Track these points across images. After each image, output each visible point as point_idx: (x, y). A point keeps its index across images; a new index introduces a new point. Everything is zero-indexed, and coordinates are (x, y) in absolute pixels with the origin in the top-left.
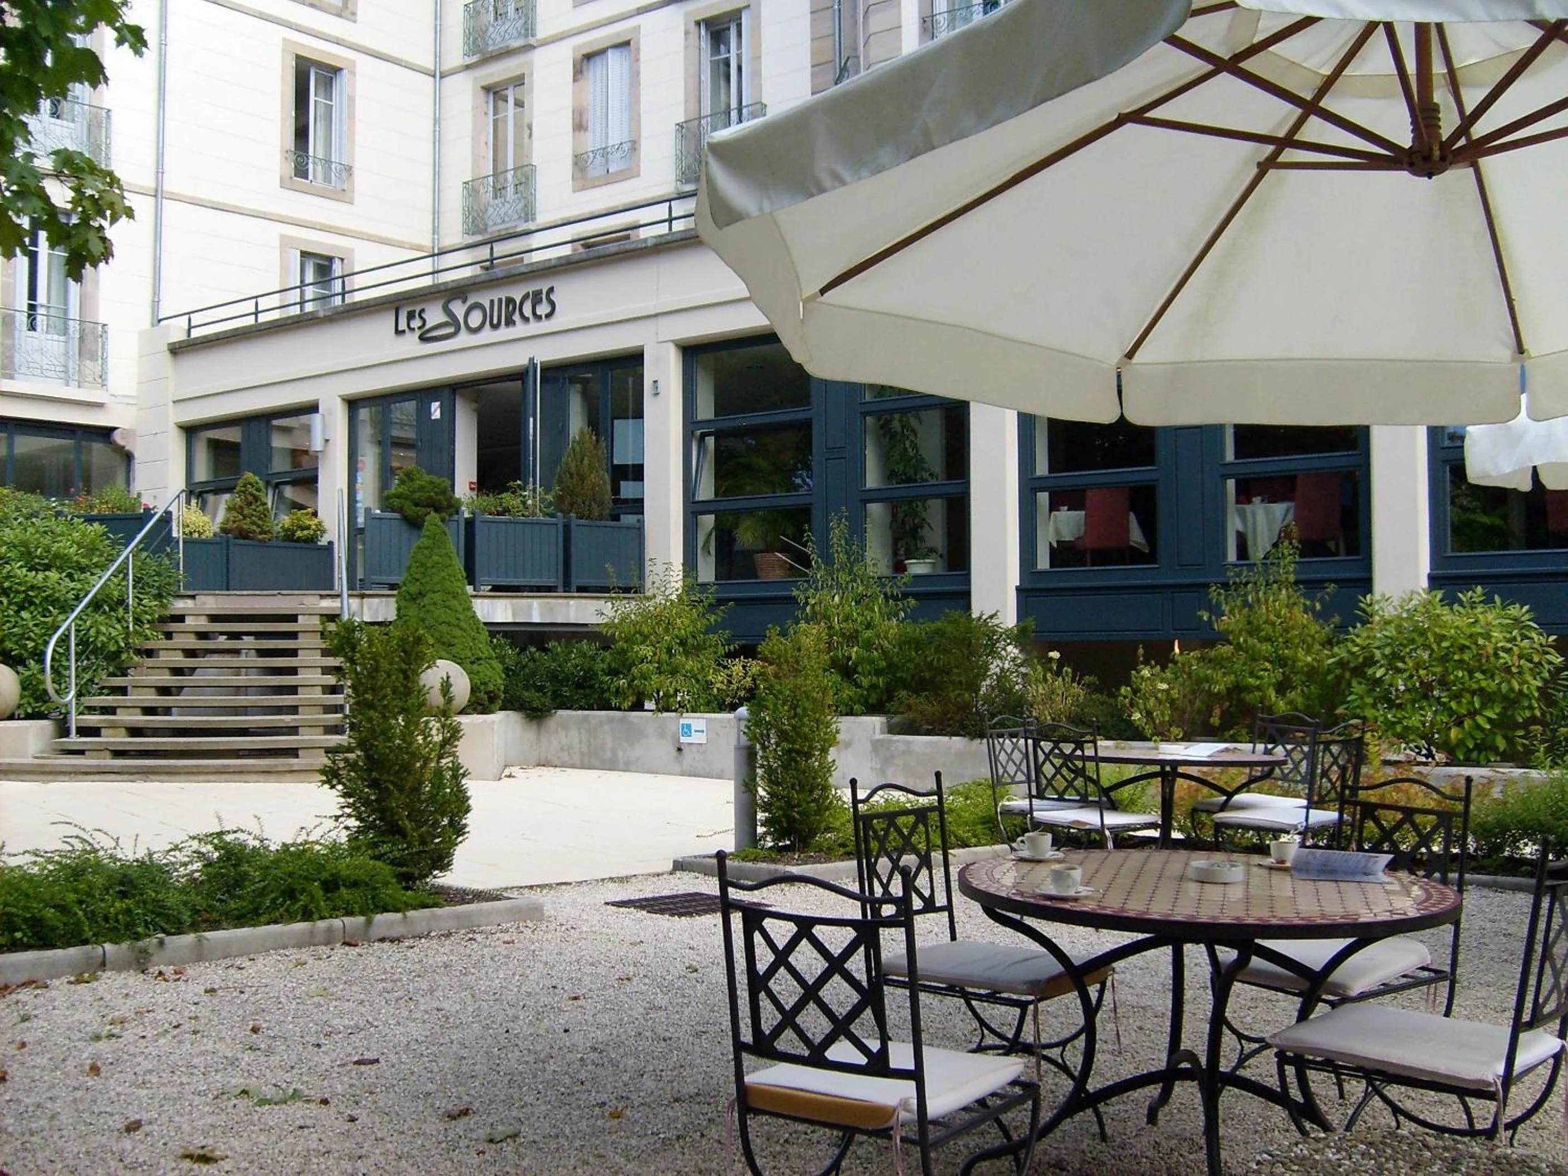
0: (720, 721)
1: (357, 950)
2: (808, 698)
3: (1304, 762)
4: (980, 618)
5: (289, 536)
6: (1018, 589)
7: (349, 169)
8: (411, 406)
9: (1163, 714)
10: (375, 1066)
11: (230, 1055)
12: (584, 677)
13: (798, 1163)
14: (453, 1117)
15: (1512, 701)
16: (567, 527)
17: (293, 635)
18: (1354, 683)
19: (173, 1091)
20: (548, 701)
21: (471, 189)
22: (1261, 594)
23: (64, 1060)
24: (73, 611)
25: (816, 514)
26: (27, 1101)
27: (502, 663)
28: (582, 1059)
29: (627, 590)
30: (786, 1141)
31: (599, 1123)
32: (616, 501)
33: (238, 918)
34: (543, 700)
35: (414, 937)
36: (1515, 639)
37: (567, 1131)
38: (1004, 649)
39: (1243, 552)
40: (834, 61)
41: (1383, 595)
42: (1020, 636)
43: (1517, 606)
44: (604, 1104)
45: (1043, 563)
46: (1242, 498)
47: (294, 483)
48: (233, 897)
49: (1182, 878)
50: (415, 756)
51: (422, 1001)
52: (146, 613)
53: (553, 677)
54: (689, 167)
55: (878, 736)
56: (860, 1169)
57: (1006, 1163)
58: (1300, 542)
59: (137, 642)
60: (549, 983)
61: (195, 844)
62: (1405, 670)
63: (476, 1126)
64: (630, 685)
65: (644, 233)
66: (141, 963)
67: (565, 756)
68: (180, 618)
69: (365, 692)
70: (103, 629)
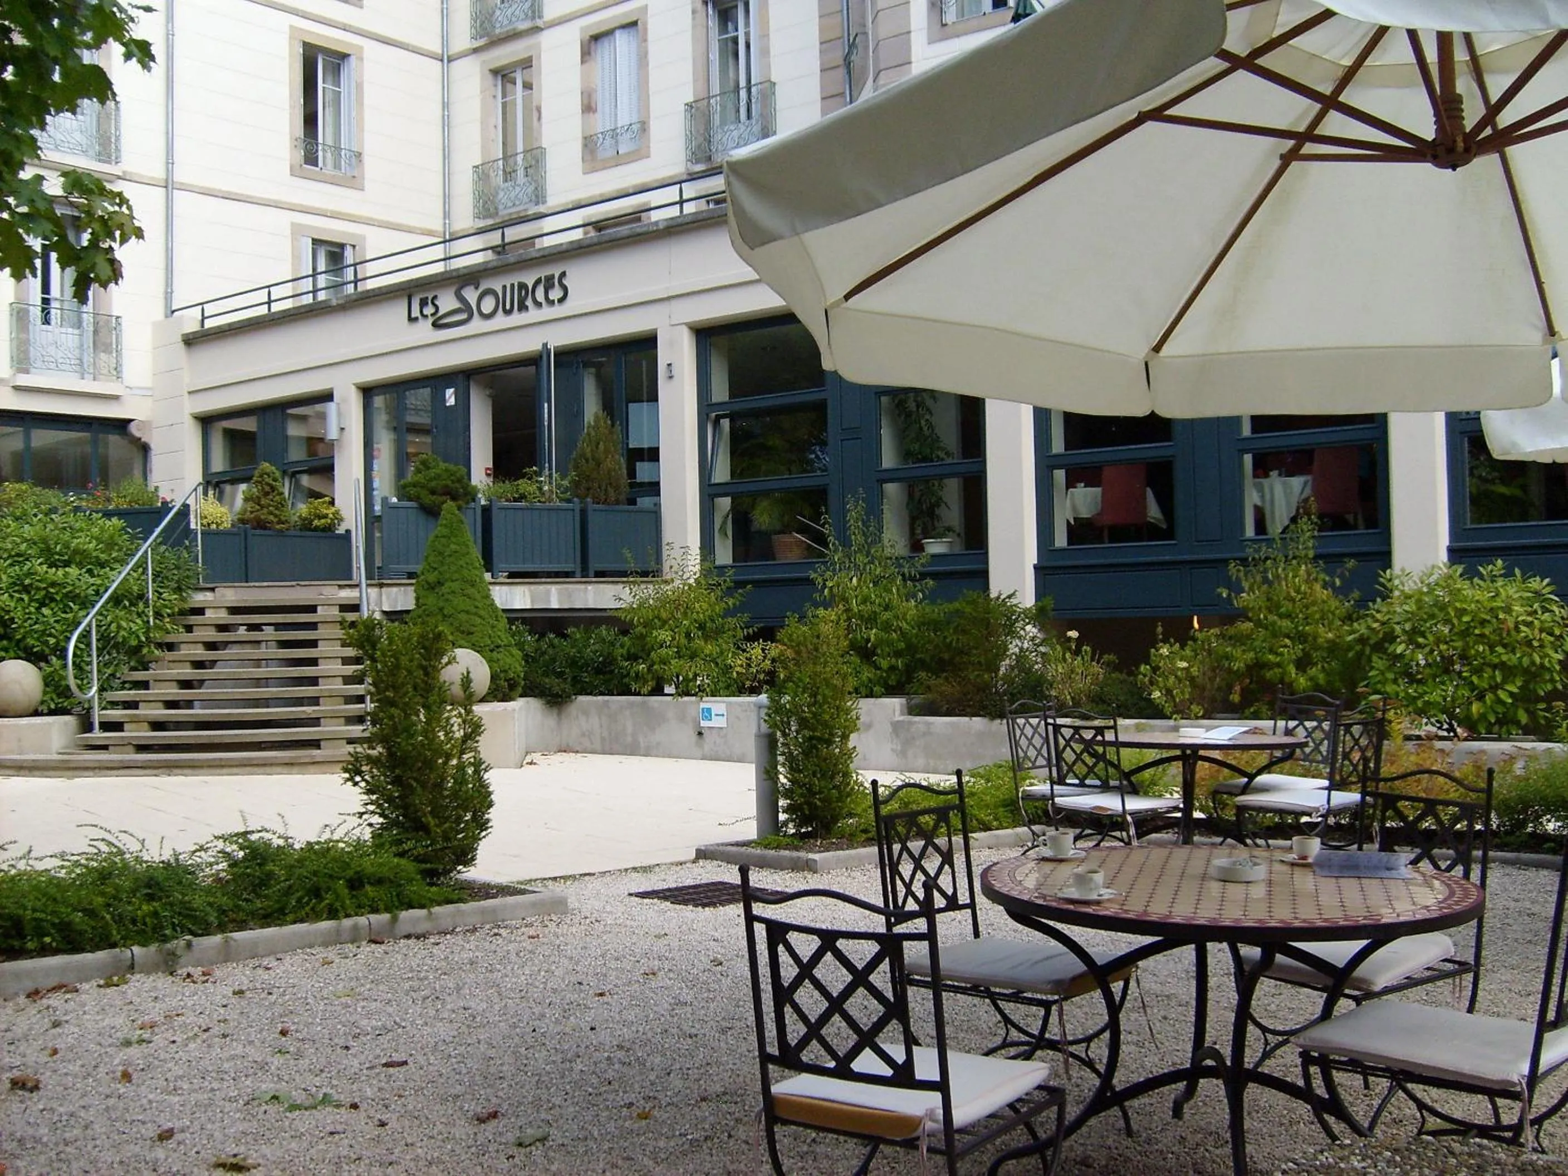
0: (740, 704)
1: (383, 947)
2: (827, 686)
3: (1326, 742)
4: (998, 598)
5: (306, 525)
6: (1035, 567)
7: (359, 155)
8: (426, 392)
9: (1183, 693)
10: (403, 1069)
11: (259, 1060)
12: (603, 663)
13: (825, 1164)
14: (481, 1120)
15: (1533, 674)
16: (583, 512)
17: (313, 626)
18: (1375, 658)
19: (203, 1097)
20: (568, 687)
21: (481, 173)
22: (1280, 570)
23: (96, 1067)
24: (93, 606)
25: (832, 498)
26: (62, 1110)
27: (522, 650)
28: (609, 1058)
29: (645, 574)
30: (814, 1140)
31: (627, 1124)
32: (632, 485)
33: (265, 917)
34: (562, 686)
35: (439, 933)
36: (1536, 612)
37: (596, 1133)
38: (1023, 629)
39: (1261, 526)
40: (842, 37)
41: (1403, 570)
42: (1039, 615)
43: (1538, 578)
44: (631, 1104)
45: (1061, 540)
46: (1260, 471)
47: (311, 471)
48: (259, 896)
49: (1204, 877)
50: (438, 752)
51: (448, 999)
52: (166, 607)
53: (573, 663)
54: (699, 146)
55: (898, 717)
56: (887, 1169)
57: (1033, 1161)
58: (1319, 518)
59: (157, 636)
60: (574, 979)
61: (220, 844)
62: (1426, 646)
63: (505, 1129)
64: (649, 669)
65: (655, 216)
66: (169, 965)
67: (587, 744)
68: (200, 611)
69: (387, 689)
70: (124, 624)
